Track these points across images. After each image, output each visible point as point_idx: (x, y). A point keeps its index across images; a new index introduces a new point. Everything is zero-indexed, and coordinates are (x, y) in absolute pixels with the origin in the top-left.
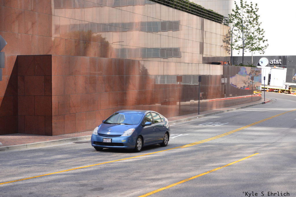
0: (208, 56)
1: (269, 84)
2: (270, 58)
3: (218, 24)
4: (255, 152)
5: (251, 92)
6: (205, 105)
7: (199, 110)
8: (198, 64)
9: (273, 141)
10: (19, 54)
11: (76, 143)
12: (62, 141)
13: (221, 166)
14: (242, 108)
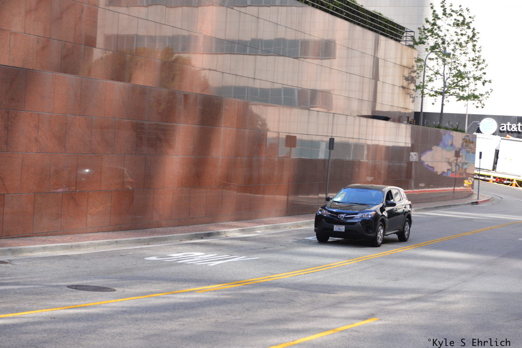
1: (494, 168)
2: (500, 119)
5: (459, 181)
8: (332, 114)
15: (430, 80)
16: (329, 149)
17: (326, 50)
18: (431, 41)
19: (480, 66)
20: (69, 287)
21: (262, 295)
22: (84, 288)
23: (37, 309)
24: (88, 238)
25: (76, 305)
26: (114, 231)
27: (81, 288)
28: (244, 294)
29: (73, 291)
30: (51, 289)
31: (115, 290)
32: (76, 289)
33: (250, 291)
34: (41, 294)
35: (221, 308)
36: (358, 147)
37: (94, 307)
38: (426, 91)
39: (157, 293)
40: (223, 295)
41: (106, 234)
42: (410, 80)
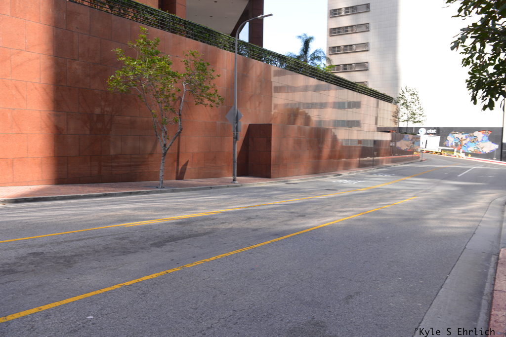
0: (381, 126)
1: (426, 147)
2: (427, 129)
3: (390, 104)
4: (414, 196)
5: (412, 153)
6: (378, 161)
7: (373, 164)
8: (373, 132)
9: (428, 188)
10: (250, 123)
11: (286, 184)
13: (389, 204)
14: (405, 164)
15: (402, 116)
18: (402, 102)
19: (422, 110)
20: (325, 189)
21: (379, 191)
38: (400, 120)
42: (396, 117)
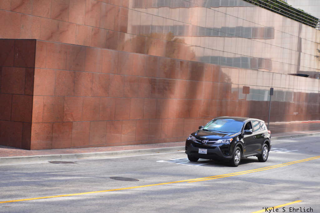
8: (272, 73)
11: (51, 162)
12: (33, 159)
16: (270, 95)
17: (268, 33)
20: (111, 178)
21: (229, 185)
22: (120, 179)
23: (92, 191)
24: (122, 149)
25: (115, 189)
26: (137, 144)
27: (118, 179)
28: (217, 184)
29: (113, 181)
30: (100, 179)
31: (138, 181)
32: (115, 179)
33: (221, 182)
34: (94, 182)
35: (204, 192)
36: (289, 94)
37: (126, 190)
39: (164, 182)
40: (205, 184)
41: (133, 146)
